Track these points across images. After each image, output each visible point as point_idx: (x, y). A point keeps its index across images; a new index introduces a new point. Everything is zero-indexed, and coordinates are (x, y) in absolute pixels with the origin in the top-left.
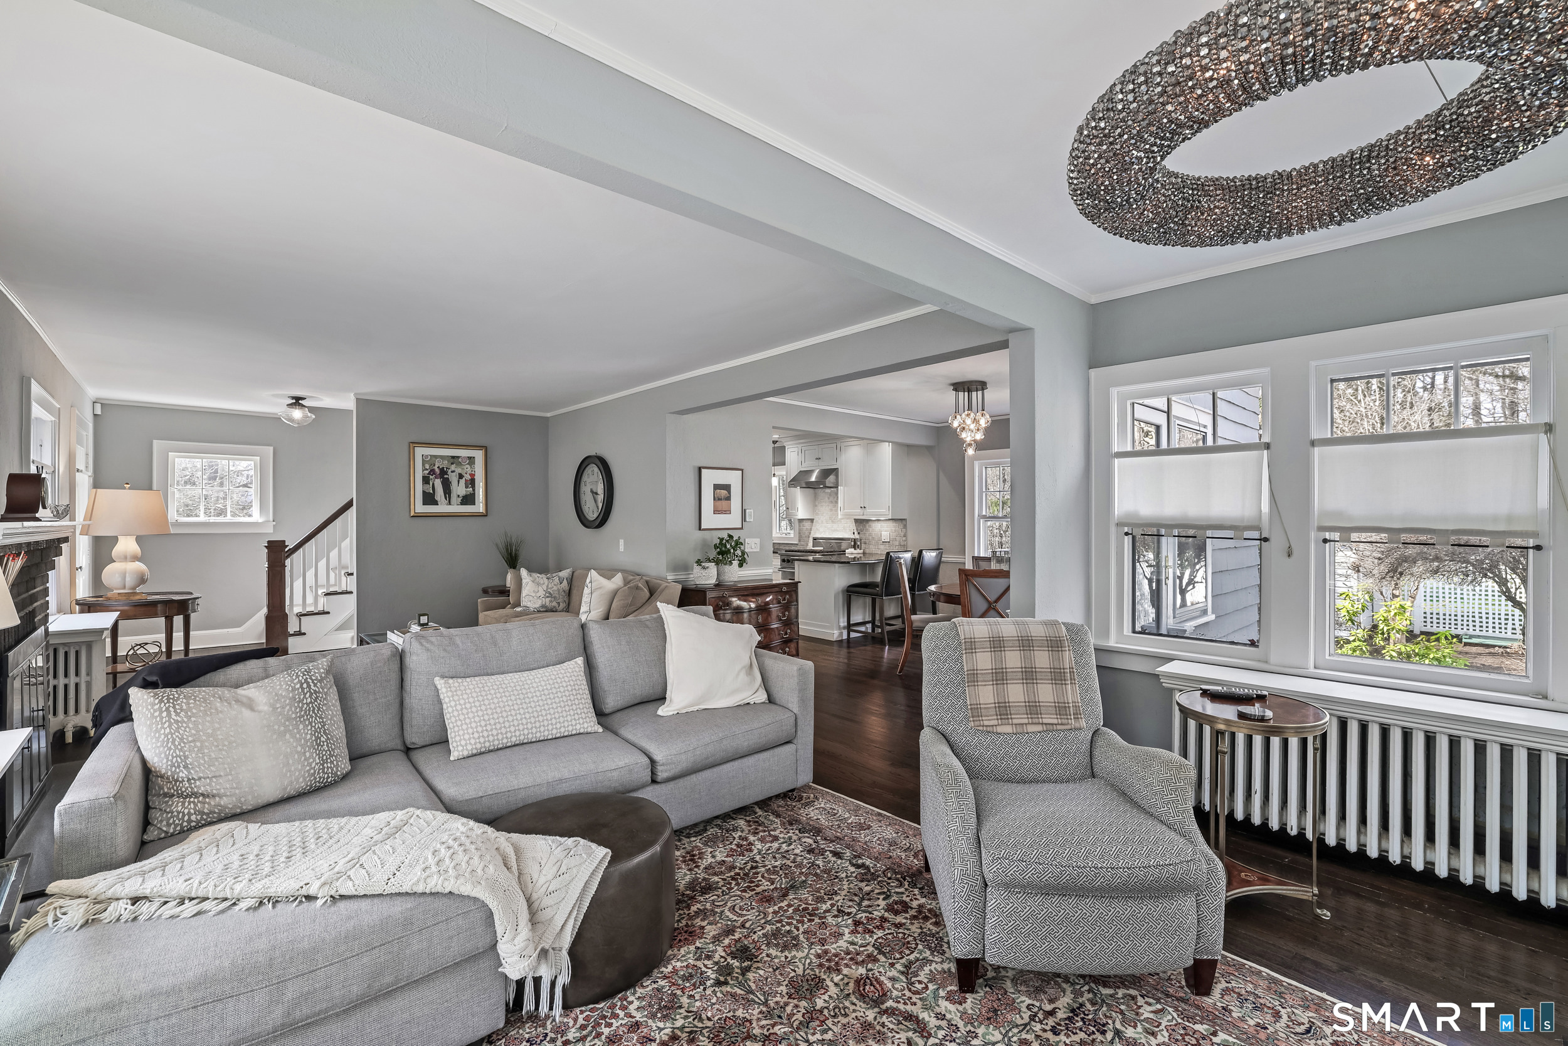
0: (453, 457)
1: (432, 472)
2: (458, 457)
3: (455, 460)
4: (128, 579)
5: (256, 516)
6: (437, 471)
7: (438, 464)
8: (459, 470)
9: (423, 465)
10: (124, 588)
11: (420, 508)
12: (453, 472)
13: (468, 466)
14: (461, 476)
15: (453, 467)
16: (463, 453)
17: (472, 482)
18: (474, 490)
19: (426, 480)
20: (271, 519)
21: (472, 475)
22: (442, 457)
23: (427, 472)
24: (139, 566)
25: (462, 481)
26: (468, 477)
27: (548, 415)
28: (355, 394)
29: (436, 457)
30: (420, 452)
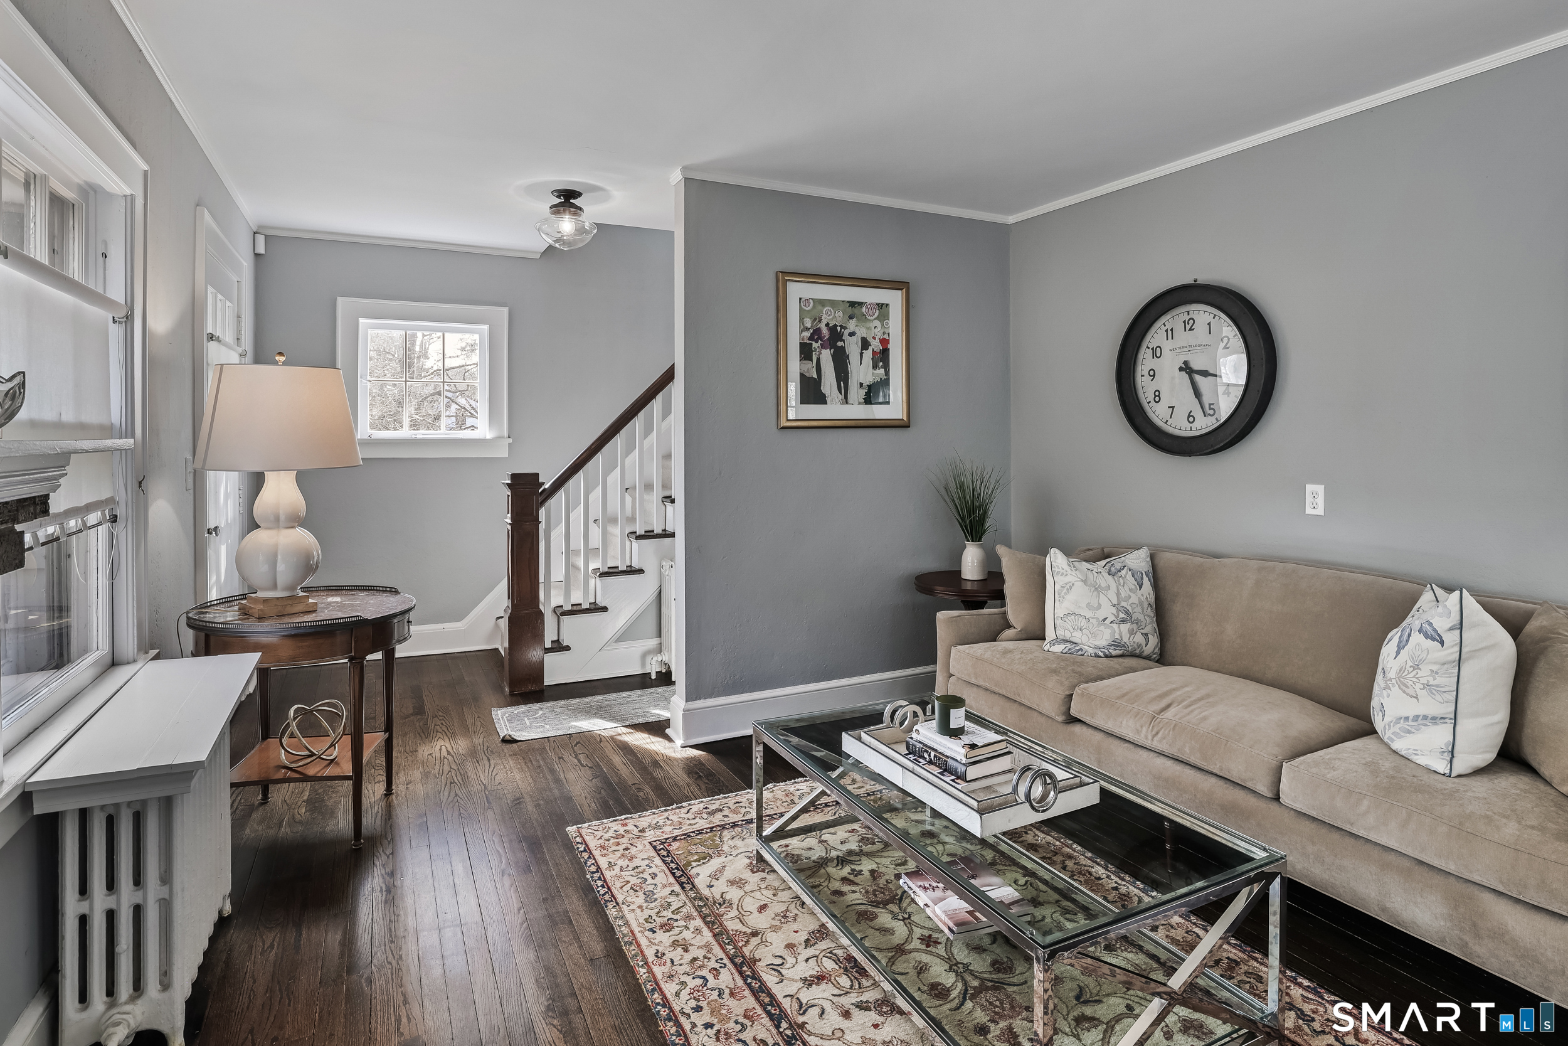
0: (852, 304)
1: (816, 334)
2: (861, 304)
3: (856, 311)
4: (281, 567)
5: (482, 429)
6: (825, 332)
7: (829, 317)
8: (861, 332)
9: (801, 320)
10: (275, 587)
11: (795, 411)
12: (852, 334)
13: (877, 323)
14: (865, 344)
15: (852, 325)
16: (871, 296)
17: (882, 357)
18: (887, 373)
19: (806, 352)
20: (506, 434)
21: (885, 342)
22: (833, 303)
23: (807, 334)
24: (302, 537)
25: (868, 354)
26: (876, 345)
27: (1011, 219)
28: (684, 169)
29: (822, 303)
30: (797, 291)
